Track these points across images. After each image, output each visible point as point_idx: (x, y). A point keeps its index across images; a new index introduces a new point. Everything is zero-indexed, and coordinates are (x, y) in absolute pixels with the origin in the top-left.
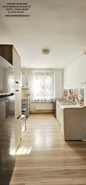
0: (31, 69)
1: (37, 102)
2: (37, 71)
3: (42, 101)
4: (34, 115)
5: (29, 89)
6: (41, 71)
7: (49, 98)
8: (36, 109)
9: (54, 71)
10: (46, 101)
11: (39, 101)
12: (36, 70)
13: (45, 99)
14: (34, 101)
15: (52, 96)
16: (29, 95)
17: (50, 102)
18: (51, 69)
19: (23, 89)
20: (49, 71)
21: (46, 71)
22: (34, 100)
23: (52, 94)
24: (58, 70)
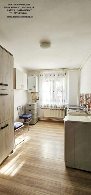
0: (40, 70)
1: (46, 108)
2: (47, 72)
3: (51, 107)
4: (42, 122)
5: (38, 92)
6: (51, 72)
7: (60, 104)
8: (44, 116)
9: (68, 71)
10: (57, 107)
11: (48, 107)
12: (45, 71)
13: (55, 105)
14: (43, 107)
15: (63, 102)
16: (37, 100)
17: (61, 109)
18: (63, 69)
19: (31, 93)
20: (62, 72)
21: (57, 72)
22: (43, 105)
23: (63, 100)
24: (73, 70)
